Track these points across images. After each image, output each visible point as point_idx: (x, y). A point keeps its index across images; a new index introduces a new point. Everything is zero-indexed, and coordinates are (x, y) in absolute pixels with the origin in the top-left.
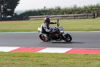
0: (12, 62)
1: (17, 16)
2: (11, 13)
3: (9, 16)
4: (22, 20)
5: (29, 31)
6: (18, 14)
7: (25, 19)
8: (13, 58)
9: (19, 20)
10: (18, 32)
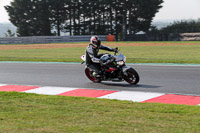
0: (149, 122)
1: (157, 31)
2: (146, 25)
3: (141, 33)
4: (167, 40)
5: (182, 62)
6: (159, 28)
7: (172, 39)
8: (150, 114)
9: (161, 40)
10: (160, 65)
